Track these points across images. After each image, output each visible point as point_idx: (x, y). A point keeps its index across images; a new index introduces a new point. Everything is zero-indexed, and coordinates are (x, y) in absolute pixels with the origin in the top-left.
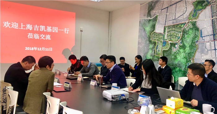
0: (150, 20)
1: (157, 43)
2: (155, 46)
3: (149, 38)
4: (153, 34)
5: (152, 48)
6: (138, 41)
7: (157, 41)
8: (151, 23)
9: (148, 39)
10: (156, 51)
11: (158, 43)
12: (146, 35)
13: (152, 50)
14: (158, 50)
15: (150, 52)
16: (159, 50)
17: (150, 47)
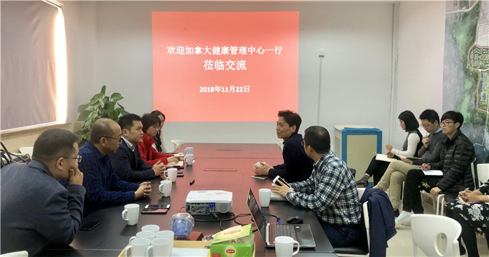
0: (466, 15)
1: (480, 75)
2: (476, 84)
3: (465, 62)
4: (472, 53)
5: (471, 89)
6: (444, 70)
7: (480, 70)
8: (469, 22)
9: (461, 65)
10: (478, 98)
11: (482, 76)
12: (458, 56)
13: (471, 96)
14: (482, 93)
15: (467, 99)
16: (485, 95)
17: (466, 88)
